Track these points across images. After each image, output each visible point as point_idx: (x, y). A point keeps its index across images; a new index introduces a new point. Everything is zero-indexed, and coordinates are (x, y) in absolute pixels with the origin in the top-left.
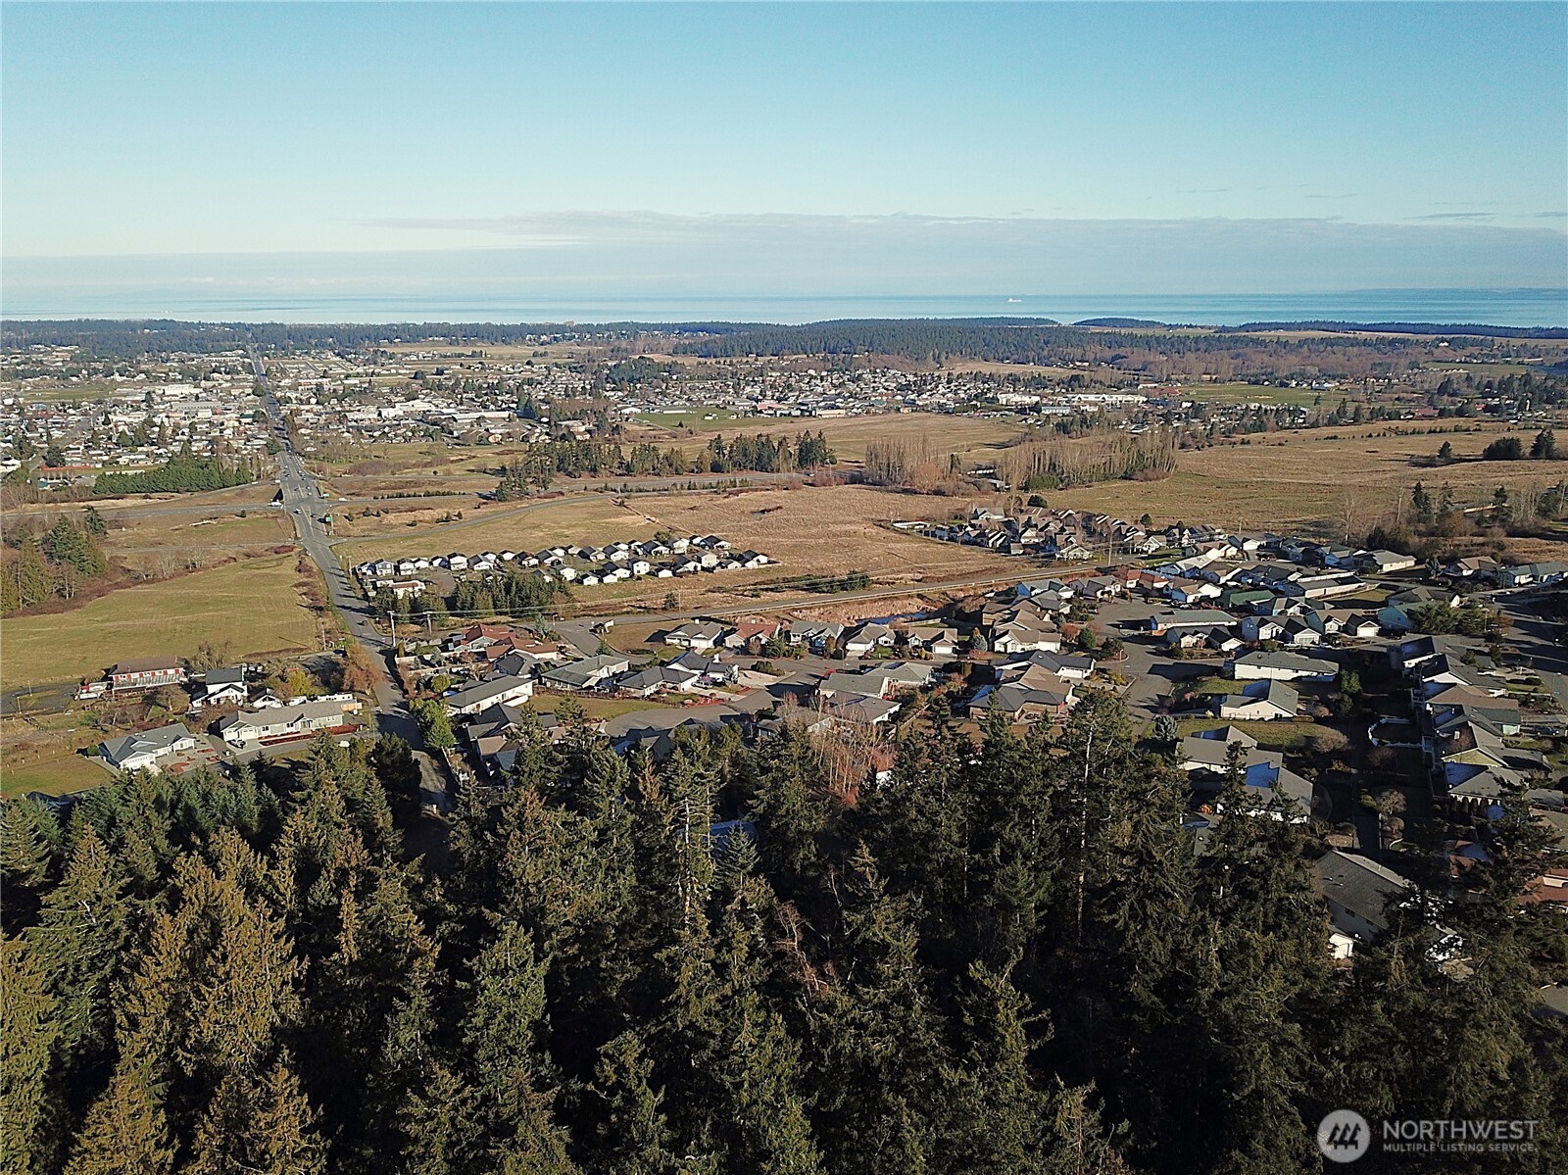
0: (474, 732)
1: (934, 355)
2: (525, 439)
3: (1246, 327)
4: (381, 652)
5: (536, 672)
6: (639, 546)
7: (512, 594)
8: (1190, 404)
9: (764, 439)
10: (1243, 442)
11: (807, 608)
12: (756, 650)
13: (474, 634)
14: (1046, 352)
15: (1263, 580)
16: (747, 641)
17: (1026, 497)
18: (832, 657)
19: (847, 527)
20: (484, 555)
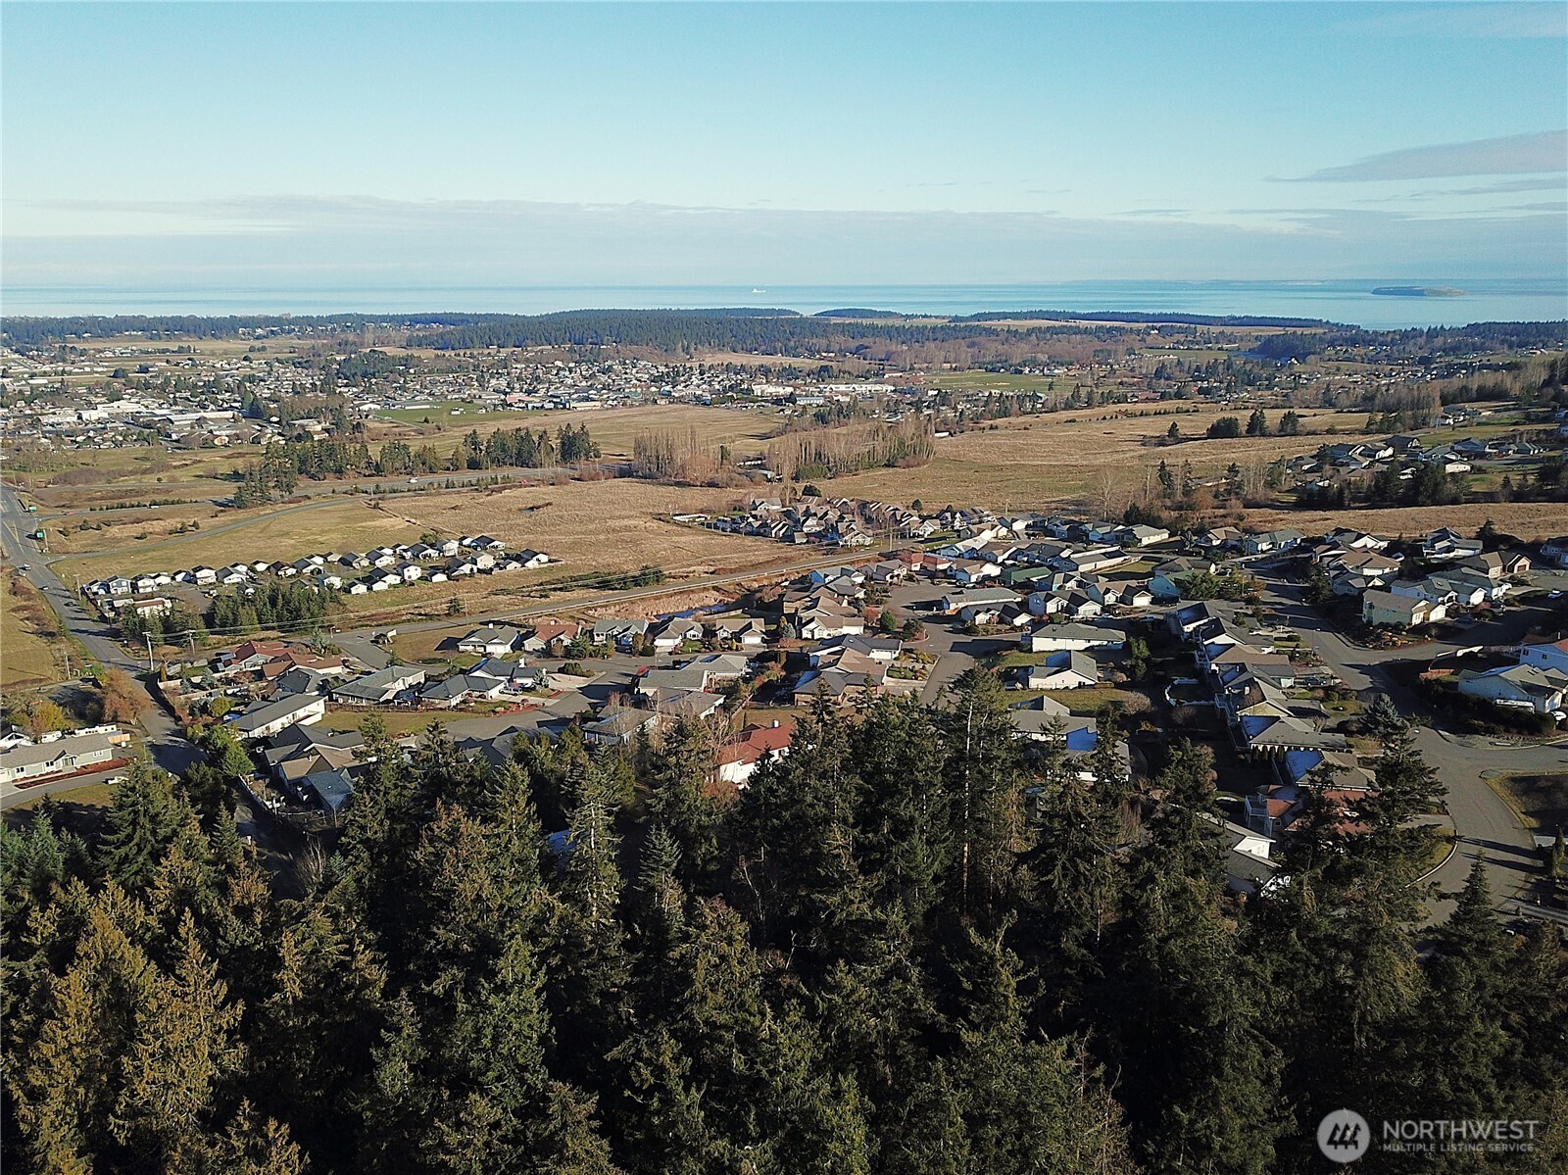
0: (273, 756)
1: (683, 346)
2: (256, 441)
3: (978, 317)
4: (138, 678)
5: (325, 689)
6: (404, 550)
7: (279, 607)
8: (936, 392)
9: (523, 433)
10: (991, 428)
11: (602, 607)
12: (560, 652)
13: (246, 652)
14: (792, 343)
15: (1038, 558)
16: (548, 643)
17: (801, 486)
18: (641, 654)
19: (626, 522)
20: (233, 566)
